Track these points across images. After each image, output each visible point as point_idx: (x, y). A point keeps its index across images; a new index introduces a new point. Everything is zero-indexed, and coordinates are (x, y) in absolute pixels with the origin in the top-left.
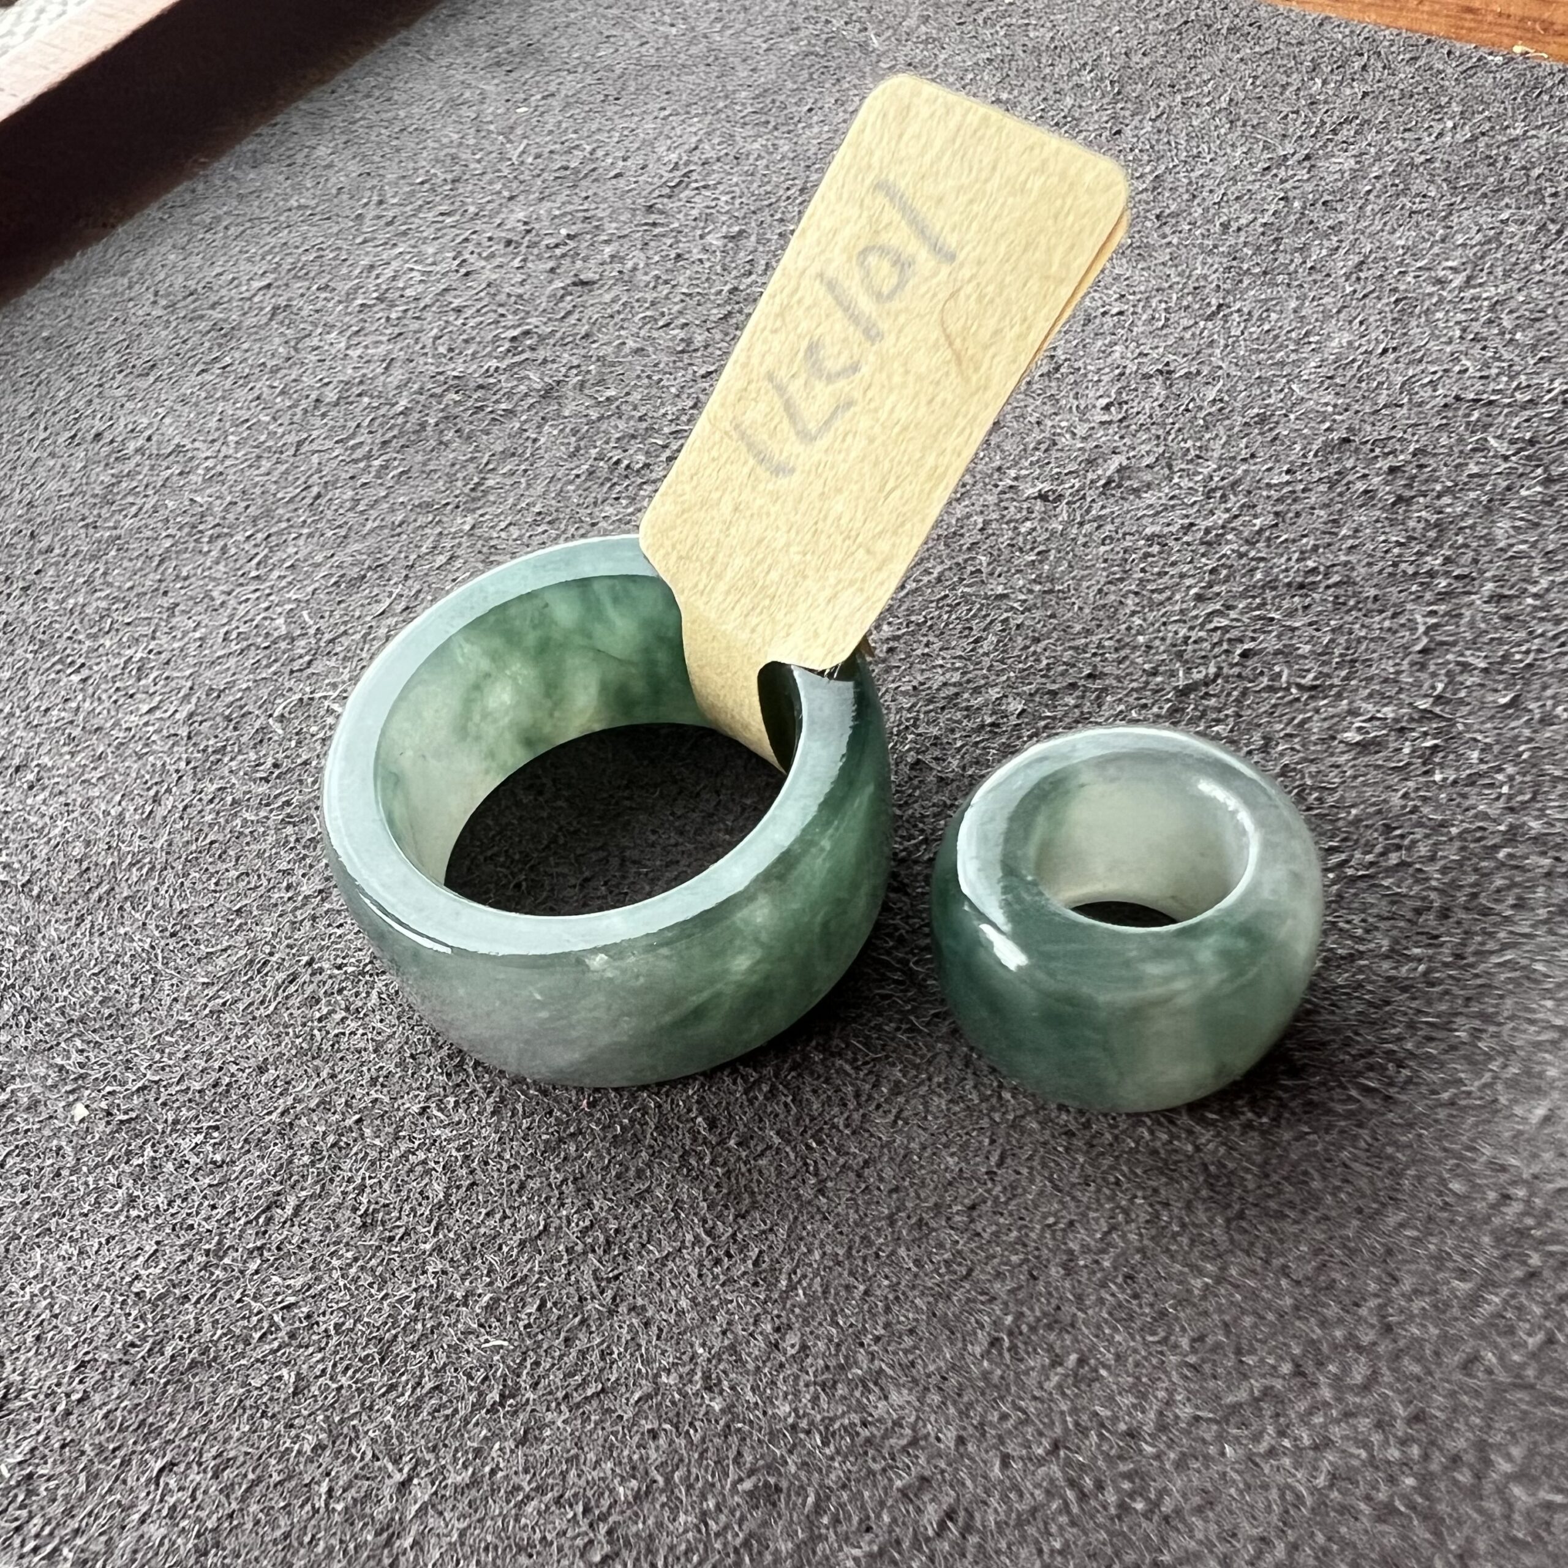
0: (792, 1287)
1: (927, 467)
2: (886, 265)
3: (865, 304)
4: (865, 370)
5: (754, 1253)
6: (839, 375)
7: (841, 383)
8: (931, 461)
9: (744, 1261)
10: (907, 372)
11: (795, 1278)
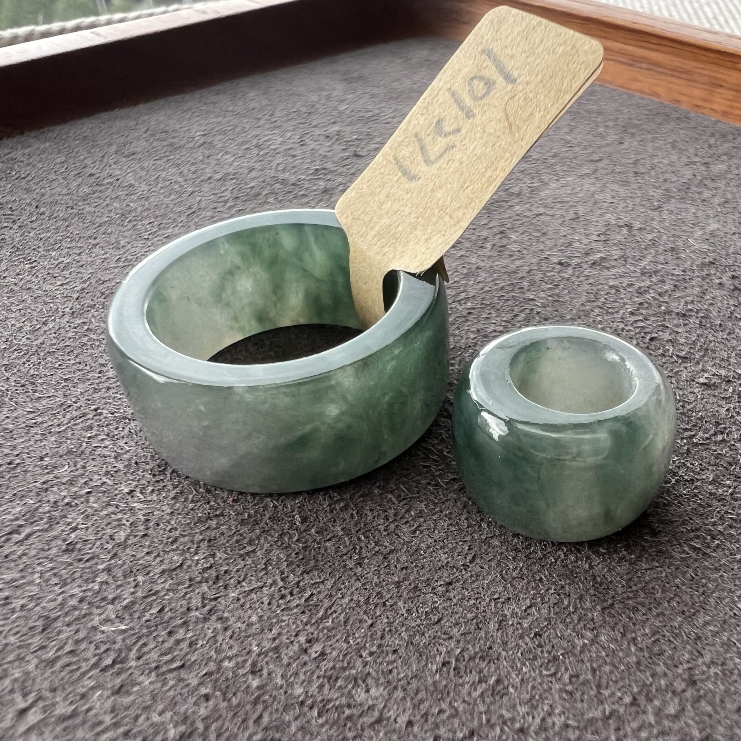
0: (325, 617)
1: (487, 176)
2: (482, 84)
3: (468, 102)
4: (463, 131)
5: (307, 595)
6: (450, 134)
7: (450, 138)
8: (489, 173)
9: (300, 598)
10: (484, 132)
11: (329, 612)
